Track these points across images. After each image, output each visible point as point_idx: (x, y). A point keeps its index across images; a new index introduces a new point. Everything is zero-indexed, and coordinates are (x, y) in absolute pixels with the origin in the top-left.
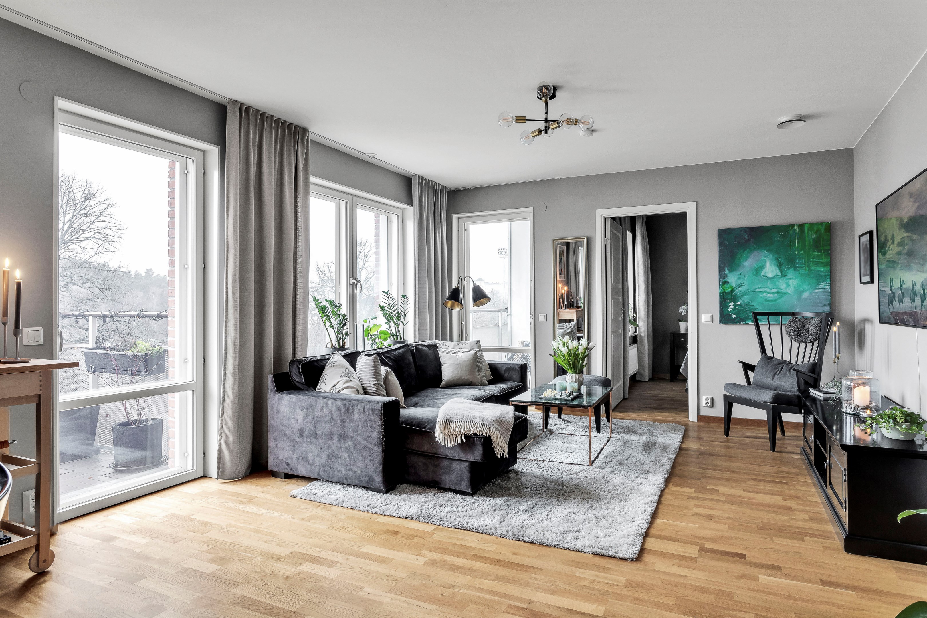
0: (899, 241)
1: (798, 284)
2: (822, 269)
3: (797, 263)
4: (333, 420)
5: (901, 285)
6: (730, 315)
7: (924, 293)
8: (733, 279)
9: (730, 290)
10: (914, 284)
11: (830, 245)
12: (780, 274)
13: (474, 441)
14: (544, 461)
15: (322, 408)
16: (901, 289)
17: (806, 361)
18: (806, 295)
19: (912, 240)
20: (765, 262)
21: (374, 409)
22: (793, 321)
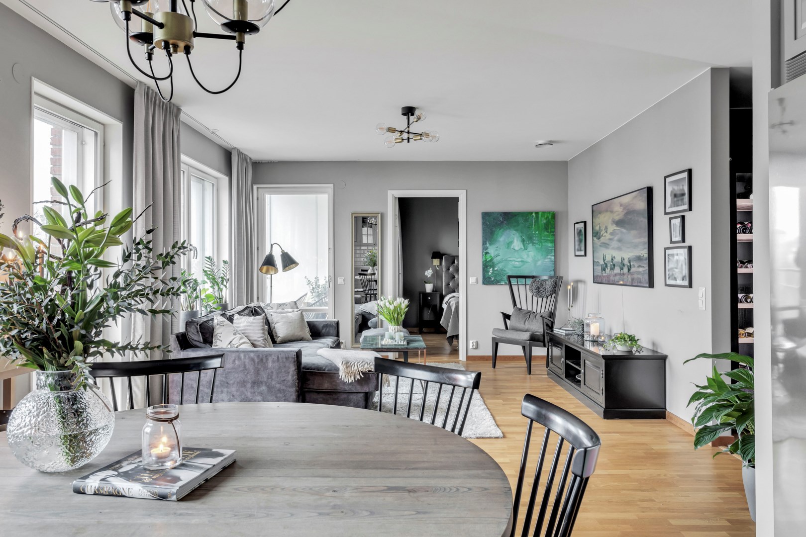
0: (612, 231)
1: (534, 256)
2: (550, 245)
3: (534, 240)
4: (246, 370)
5: (612, 259)
6: (490, 278)
7: (630, 265)
8: (492, 250)
9: (490, 259)
10: (623, 259)
11: (554, 228)
12: (523, 248)
13: (369, 376)
14: (389, 394)
15: (234, 361)
16: (612, 262)
17: (547, 310)
18: (539, 263)
19: (622, 232)
20: (514, 239)
21: (289, 357)
22: (534, 282)
